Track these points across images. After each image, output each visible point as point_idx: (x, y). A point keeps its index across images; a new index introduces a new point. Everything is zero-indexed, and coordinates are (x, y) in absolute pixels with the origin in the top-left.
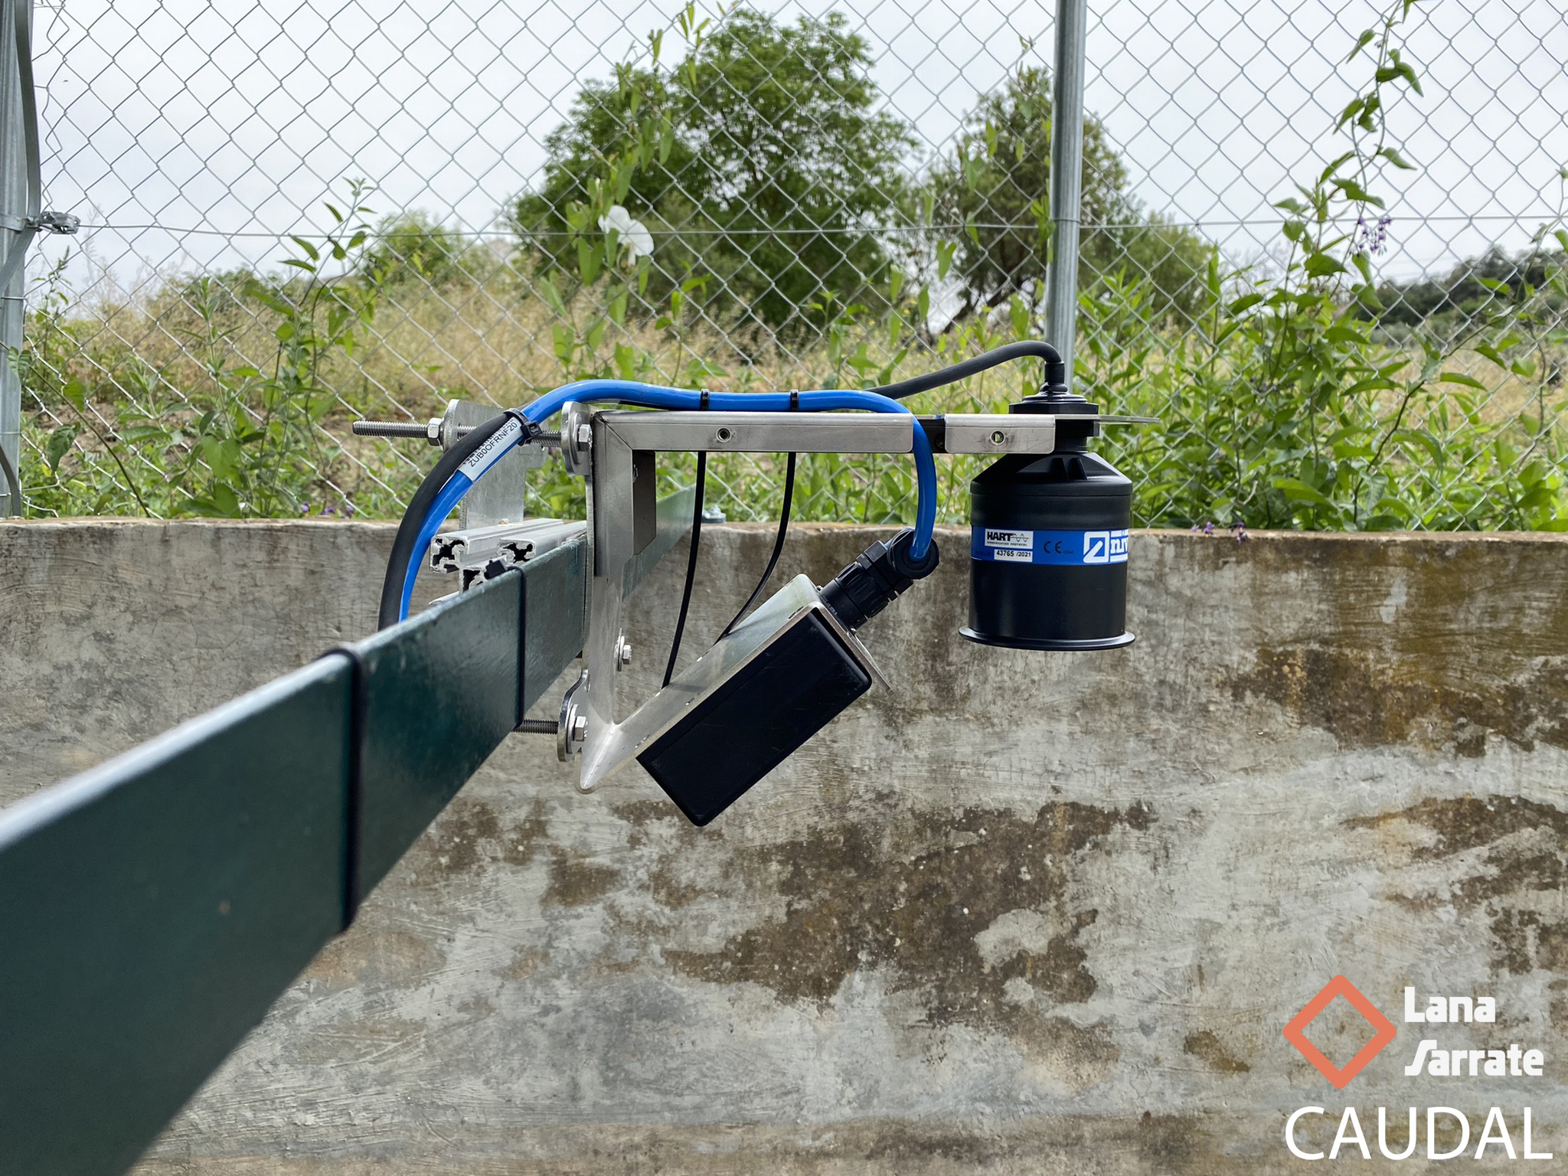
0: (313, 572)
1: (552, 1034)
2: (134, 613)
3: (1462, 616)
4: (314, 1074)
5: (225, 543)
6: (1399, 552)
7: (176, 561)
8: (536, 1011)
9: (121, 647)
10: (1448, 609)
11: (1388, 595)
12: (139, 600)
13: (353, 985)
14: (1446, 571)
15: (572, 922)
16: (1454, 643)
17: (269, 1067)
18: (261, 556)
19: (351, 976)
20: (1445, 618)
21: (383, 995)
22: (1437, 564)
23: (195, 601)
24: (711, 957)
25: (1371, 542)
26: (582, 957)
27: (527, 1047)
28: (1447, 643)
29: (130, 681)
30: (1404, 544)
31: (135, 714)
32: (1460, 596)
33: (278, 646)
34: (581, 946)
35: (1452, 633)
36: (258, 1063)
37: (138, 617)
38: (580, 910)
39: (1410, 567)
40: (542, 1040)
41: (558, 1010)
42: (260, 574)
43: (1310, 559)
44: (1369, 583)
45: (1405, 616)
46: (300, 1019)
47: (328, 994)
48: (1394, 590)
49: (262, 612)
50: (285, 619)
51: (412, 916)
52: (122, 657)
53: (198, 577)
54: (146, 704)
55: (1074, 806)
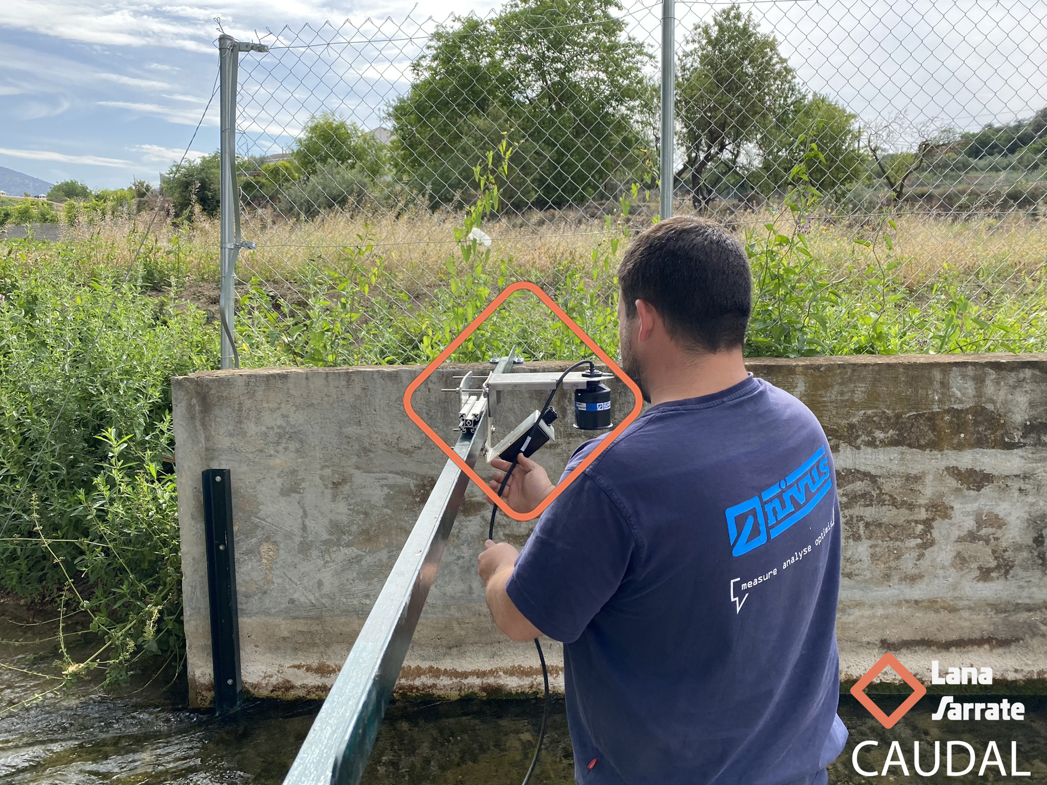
0: (364, 389)
1: (462, 567)
2: (296, 406)
3: (828, 395)
4: (369, 584)
5: (330, 378)
6: (801, 369)
7: (312, 386)
8: (454, 558)
9: (292, 419)
10: (823, 392)
11: (796, 387)
12: (298, 401)
13: (383, 549)
14: (820, 377)
15: (468, 523)
16: (826, 406)
17: (352, 582)
18: (344, 383)
19: (382, 545)
20: (821, 396)
21: (395, 552)
22: (817, 374)
23: (319, 401)
24: (523, 536)
25: (788, 365)
26: (472, 537)
27: (452, 573)
28: (823, 406)
29: (295, 433)
30: (802, 366)
31: (297, 445)
32: (827, 386)
33: (352, 418)
34: (471, 533)
35: (824, 402)
36: (347, 580)
37: (298, 408)
38: (471, 518)
39: (806, 375)
40: (456, 568)
41: (463, 558)
42: (344, 390)
43: (763, 373)
44: (788, 382)
45: (804, 395)
46: (363, 563)
47: (373, 553)
48: (799, 385)
49: (345, 405)
50: (354, 407)
51: (405, 521)
52: (292, 423)
53: (320, 392)
54: (301, 441)
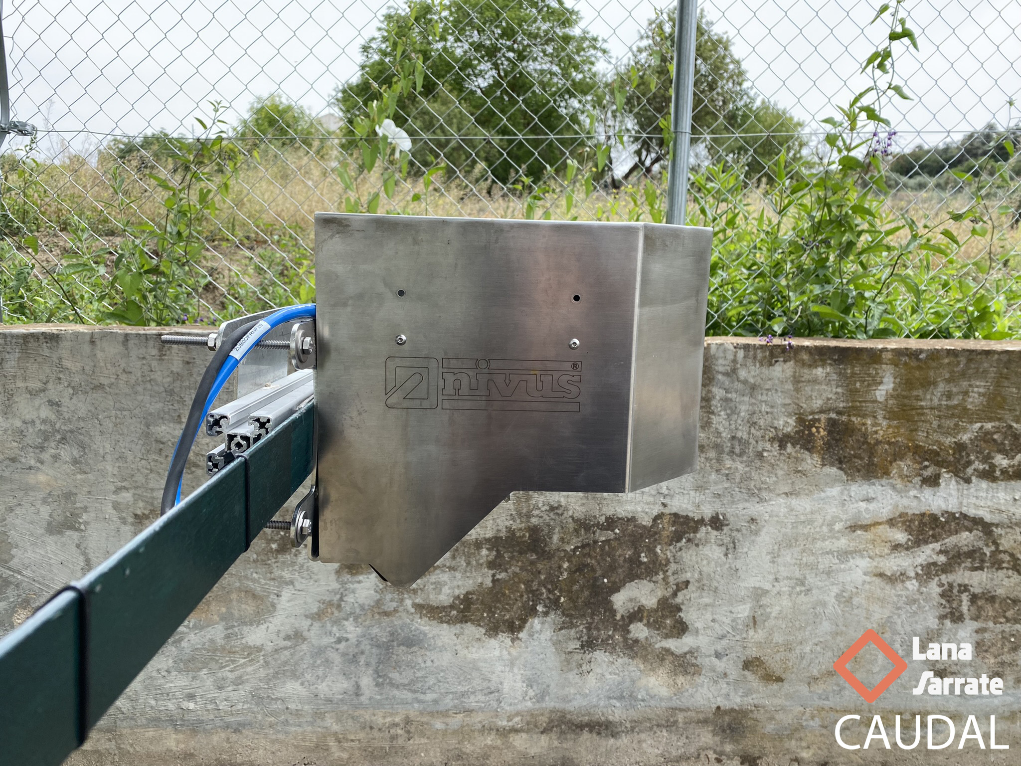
0: (188, 363)
1: (344, 655)
2: (73, 388)
3: (928, 397)
4: (194, 678)
5: (131, 343)
6: (889, 355)
7: (100, 355)
8: (333, 640)
9: (65, 409)
10: (920, 393)
11: (881, 383)
12: (77, 379)
13: (217, 623)
14: (919, 368)
15: (356, 585)
16: (923, 414)
17: (165, 674)
18: (154, 352)
19: (216, 617)
20: (918, 398)
21: (236, 629)
22: (914, 363)
23: (113, 380)
24: (444, 608)
25: (871, 349)
26: (362, 607)
27: (328, 662)
28: (919, 414)
29: (72, 432)
30: (893, 350)
31: (75, 453)
32: (928, 384)
33: (166, 410)
34: (361, 601)
35: (922, 408)
36: (158, 671)
37: (76, 390)
38: (361, 578)
39: (896, 365)
40: (336, 658)
41: (347, 640)
42: (154, 364)
43: (832, 359)
44: (869, 375)
45: (892, 396)
46: (184, 644)
47: (202, 628)
48: (885, 380)
49: (156, 388)
50: (170, 392)
51: (254, 581)
52: (67, 416)
53: (114, 365)
54: (82, 446)
55: (676, 515)
